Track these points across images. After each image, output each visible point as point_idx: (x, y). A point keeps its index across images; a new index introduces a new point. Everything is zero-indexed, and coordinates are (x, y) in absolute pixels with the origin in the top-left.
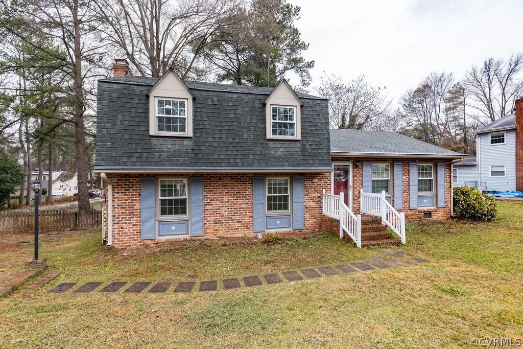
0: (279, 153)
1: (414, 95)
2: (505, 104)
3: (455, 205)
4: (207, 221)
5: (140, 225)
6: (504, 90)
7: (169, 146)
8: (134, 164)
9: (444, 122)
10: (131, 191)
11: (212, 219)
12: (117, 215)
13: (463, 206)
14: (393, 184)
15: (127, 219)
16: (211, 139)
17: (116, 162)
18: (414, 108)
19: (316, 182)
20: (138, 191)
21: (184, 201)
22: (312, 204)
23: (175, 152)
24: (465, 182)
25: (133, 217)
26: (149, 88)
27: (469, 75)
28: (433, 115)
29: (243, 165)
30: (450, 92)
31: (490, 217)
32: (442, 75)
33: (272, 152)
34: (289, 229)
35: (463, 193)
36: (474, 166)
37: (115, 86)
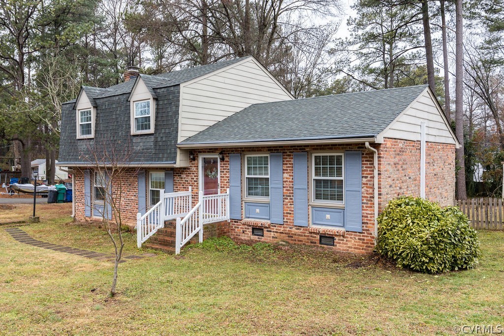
0: (139, 148)
5: (85, 205)
7: (84, 146)
8: (70, 160)
16: (102, 139)
17: (64, 159)
19: (184, 178)
23: (86, 151)
25: (82, 199)
26: (74, 104)
33: (134, 147)
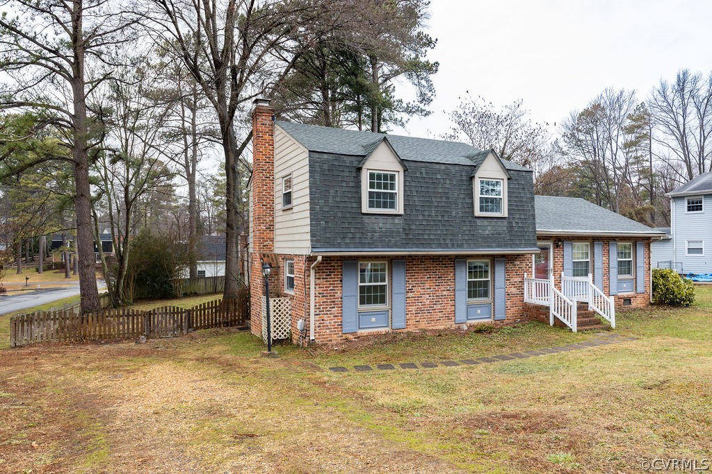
0: (487, 232)
1: (579, 119)
2: (704, 143)
3: (654, 290)
4: (409, 311)
5: (341, 316)
6: (703, 120)
7: (381, 225)
8: (347, 245)
9: (623, 164)
10: (332, 276)
11: (413, 309)
12: (318, 305)
13: (662, 291)
14: (594, 266)
15: (328, 309)
16: (421, 217)
17: (329, 243)
18: (579, 140)
19: (518, 265)
20: (340, 276)
21: (383, 288)
22: (514, 290)
23: (386, 232)
24: (658, 263)
25: (334, 308)
26: (361, 159)
27: (656, 93)
28: (608, 154)
29: (453, 246)
30: (630, 117)
31: (688, 302)
32: (621, 93)
33: (480, 231)
34: (489, 320)
35: (663, 277)
36: (668, 240)
37: (325, 156)
